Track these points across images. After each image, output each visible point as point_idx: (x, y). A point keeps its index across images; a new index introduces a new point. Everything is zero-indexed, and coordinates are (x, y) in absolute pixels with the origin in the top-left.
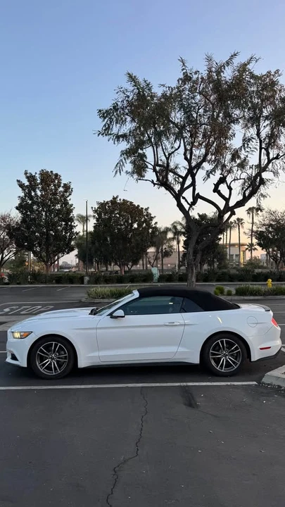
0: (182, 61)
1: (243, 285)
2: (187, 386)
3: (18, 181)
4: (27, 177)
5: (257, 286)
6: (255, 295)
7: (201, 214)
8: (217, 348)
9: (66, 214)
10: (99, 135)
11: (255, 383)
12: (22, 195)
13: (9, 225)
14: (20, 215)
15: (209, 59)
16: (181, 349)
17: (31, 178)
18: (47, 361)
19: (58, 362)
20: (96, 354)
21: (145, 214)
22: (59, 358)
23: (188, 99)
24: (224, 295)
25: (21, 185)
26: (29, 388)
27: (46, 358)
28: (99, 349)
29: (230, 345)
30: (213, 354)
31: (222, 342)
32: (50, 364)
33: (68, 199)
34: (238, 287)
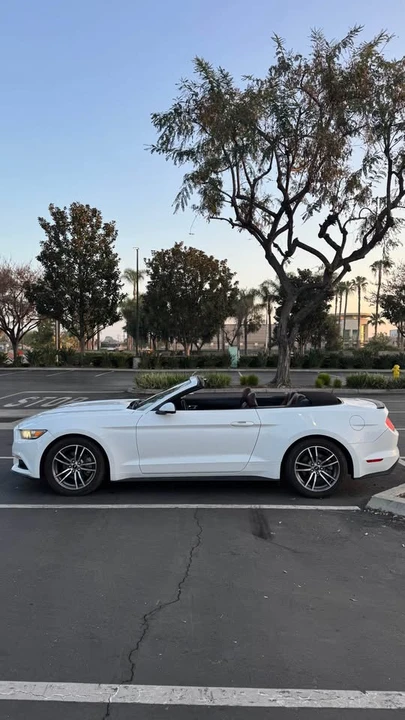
0: (278, 40)
1: (359, 373)
2: (260, 509)
3: (40, 219)
4: (53, 214)
5: (379, 375)
6: (374, 387)
7: (302, 269)
8: (306, 459)
9: (108, 268)
10: (152, 151)
11: (357, 508)
12: (46, 239)
13: (28, 282)
14: (43, 268)
15: (317, 37)
16: (254, 459)
17: (58, 215)
18: (68, 471)
19: (82, 472)
20: (136, 463)
21: (221, 269)
22: (84, 467)
23: (283, 98)
24: (330, 387)
25: (45, 226)
26: (41, 506)
27: (67, 467)
28: (140, 456)
29: (324, 454)
30: (299, 467)
31: (313, 451)
32: (72, 475)
33: (111, 245)
34: (350, 375)
